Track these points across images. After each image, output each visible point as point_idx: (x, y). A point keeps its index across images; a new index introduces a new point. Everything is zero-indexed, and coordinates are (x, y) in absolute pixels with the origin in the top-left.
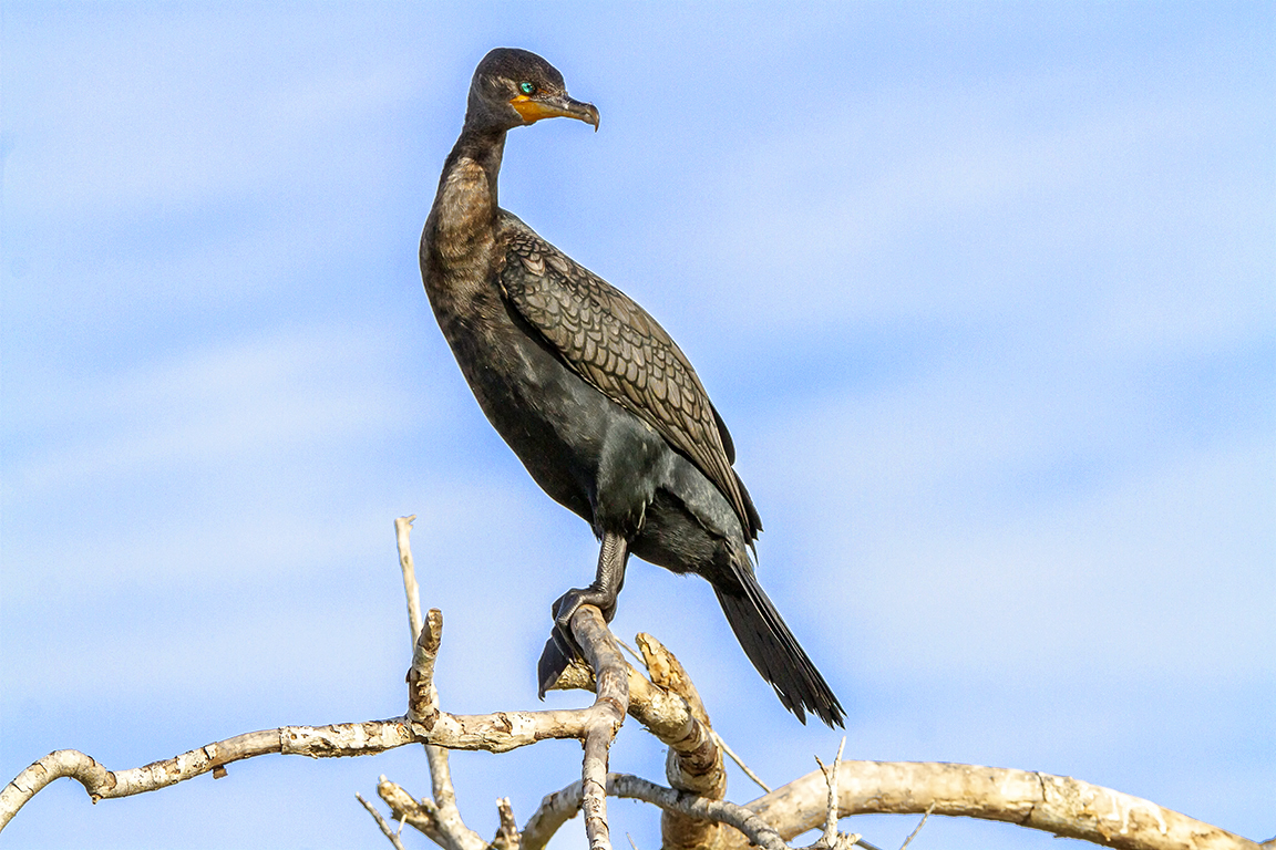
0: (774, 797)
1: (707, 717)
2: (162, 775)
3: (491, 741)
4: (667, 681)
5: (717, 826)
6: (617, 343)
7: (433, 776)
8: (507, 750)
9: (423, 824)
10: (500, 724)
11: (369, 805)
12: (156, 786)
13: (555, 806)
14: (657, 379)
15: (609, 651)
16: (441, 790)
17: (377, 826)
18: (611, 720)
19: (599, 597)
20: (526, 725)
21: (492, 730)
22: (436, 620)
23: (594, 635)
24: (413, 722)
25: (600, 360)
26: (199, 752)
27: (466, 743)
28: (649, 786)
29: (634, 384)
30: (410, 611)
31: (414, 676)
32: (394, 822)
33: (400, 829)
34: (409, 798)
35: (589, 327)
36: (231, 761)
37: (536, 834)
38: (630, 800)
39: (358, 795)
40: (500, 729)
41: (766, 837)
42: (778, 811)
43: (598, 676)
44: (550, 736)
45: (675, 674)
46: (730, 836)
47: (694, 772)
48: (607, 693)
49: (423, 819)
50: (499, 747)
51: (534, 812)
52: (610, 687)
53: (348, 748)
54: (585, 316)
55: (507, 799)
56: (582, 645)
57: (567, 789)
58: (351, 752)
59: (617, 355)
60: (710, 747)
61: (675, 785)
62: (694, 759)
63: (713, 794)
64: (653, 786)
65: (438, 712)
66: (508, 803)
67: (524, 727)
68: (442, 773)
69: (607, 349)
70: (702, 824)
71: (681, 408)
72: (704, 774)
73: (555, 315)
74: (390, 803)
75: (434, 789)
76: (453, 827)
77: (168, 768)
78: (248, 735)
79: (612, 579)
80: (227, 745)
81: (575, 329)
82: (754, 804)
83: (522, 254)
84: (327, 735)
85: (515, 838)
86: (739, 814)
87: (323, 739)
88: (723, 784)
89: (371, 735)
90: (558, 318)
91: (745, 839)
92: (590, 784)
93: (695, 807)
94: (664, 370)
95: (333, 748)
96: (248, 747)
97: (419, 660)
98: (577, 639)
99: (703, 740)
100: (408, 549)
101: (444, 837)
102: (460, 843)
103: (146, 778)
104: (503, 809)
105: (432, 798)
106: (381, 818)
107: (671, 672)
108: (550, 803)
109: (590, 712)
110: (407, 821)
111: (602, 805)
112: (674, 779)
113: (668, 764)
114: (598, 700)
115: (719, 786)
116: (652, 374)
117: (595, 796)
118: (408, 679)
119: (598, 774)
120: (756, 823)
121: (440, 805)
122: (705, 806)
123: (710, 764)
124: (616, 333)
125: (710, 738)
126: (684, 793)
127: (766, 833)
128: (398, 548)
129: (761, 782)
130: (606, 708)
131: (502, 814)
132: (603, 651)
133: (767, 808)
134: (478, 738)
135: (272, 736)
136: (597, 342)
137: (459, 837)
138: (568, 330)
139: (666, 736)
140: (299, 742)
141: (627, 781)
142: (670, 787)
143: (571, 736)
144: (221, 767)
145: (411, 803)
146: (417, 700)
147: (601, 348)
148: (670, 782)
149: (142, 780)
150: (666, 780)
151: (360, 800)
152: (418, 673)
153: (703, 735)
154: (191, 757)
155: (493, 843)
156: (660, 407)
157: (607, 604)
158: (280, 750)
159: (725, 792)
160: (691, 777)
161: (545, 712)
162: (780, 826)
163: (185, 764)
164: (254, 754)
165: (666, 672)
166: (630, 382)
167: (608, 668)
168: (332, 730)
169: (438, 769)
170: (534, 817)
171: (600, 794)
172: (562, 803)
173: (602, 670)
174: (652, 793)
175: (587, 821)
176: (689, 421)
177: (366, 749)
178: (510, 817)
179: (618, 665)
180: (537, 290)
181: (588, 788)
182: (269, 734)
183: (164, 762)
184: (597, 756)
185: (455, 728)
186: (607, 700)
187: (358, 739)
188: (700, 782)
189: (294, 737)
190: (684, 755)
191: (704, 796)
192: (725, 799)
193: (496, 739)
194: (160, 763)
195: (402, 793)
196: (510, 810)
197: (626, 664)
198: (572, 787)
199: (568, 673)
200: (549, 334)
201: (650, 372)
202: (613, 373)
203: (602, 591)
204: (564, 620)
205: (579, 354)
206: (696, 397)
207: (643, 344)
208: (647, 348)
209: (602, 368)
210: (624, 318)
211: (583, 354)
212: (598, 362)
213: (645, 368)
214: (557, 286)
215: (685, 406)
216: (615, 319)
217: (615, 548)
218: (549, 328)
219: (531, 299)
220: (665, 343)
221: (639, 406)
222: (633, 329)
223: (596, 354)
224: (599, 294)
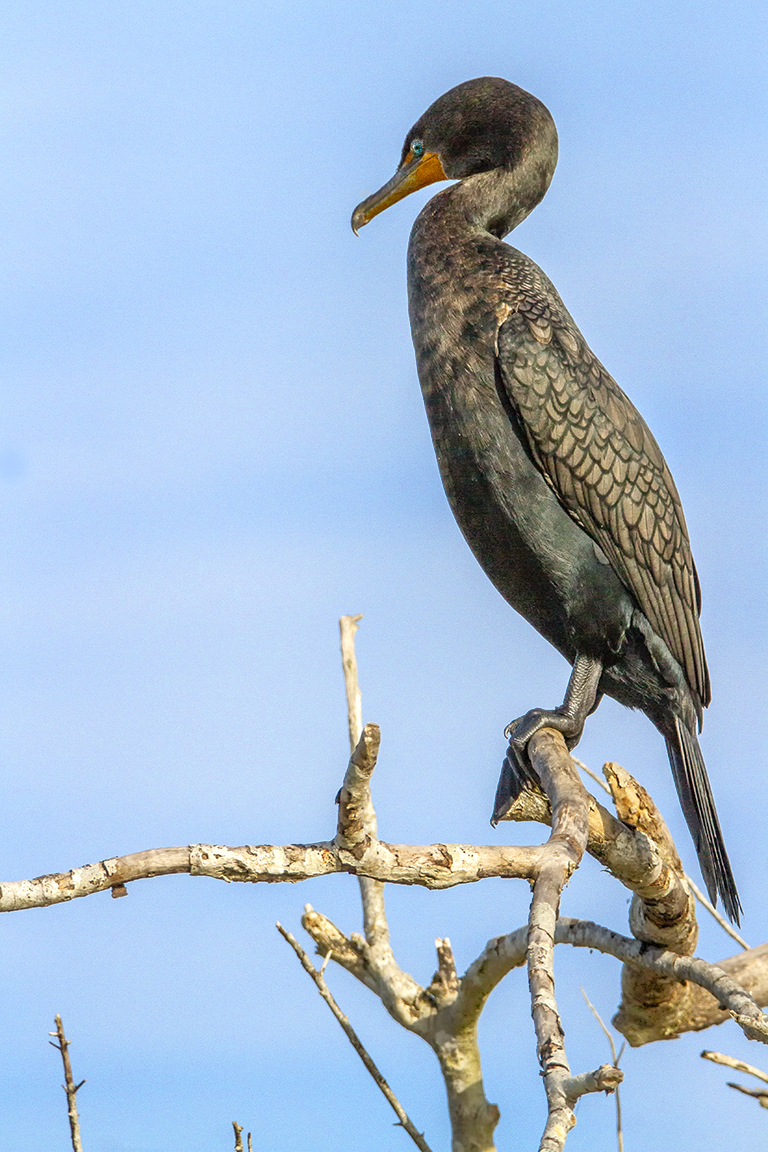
0: (753, 955)
1: (679, 863)
2: (53, 889)
3: (428, 875)
4: (635, 817)
5: (684, 984)
6: (601, 448)
7: (365, 909)
8: (445, 887)
9: (350, 962)
10: (438, 856)
11: (291, 937)
12: (47, 902)
13: (501, 951)
14: (633, 501)
15: (569, 781)
16: (373, 926)
17: (299, 961)
18: (566, 860)
19: (564, 722)
20: (469, 860)
21: (430, 863)
22: (372, 736)
23: (554, 762)
24: (341, 849)
25: (574, 461)
26: (96, 867)
27: (400, 876)
28: (609, 935)
29: (603, 498)
30: (350, 721)
31: (344, 797)
32: (319, 957)
33: (324, 966)
34: (336, 933)
35: (575, 421)
36: (132, 879)
37: (477, 981)
38: (587, 949)
39: (279, 924)
40: (438, 863)
41: (740, 1000)
42: (756, 972)
43: (555, 810)
44: (495, 874)
45: (645, 811)
46: (699, 997)
47: (662, 923)
48: (563, 830)
49: (351, 957)
50: (436, 883)
51: (477, 957)
52: (567, 823)
53: (266, 873)
54: (575, 407)
55: (447, 940)
56: (540, 774)
57: (515, 933)
58: (270, 878)
59: (595, 461)
60: (680, 895)
61: (639, 936)
62: (661, 908)
63: (682, 949)
64: (613, 935)
65: (369, 839)
66: (449, 945)
67: (466, 861)
68: (376, 906)
69: (586, 450)
70: (668, 981)
71: (651, 542)
72: (672, 926)
73: (541, 396)
74: (315, 937)
75: (366, 924)
76: (385, 967)
77: (62, 883)
78: (153, 852)
79: (581, 705)
80: (130, 862)
81: (558, 418)
82: (729, 962)
83: (529, 315)
84: (242, 856)
85: (454, 984)
86: (709, 973)
87: (238, 862)
88: (695, 936)
89: (293, 860)
90: (542, 401)
91: (717, 1003)
92: (536, 932)
93: (659, 961)
94: (645, 494)
95: (248, 872)
96: (153, 865)
97: (351, 779)
98: (535, 766)
99: (671, 886)
100: (352, 652)
101: (375, 980)
102: (392, 986)
103: (36, 893)
104: (442, 951)
105: (363, 933)
106: (303, 953)
107: (641, 808)
108: (496, 947)
109: (542, 850)
110: (332, 957)
111: (548, 956)
112: (637, 929)
113: (632, 911)
114: (552, 837)
115: (689, 940)
116: (629, 495)
117: (541, 945)
118: (338, 800)
119: (546, 921)
120: (729, 984)
121: (371, 942)
122: (671, 961)
123: (679, 916)
124: (604, 436)
125: (681, 886)
126: (648, 945)
127: (739, 996)
128: (341, 650)
129: (738, 938)
130: (561, 847)
131: (441, 957)
132: (562, 781)
133: (743, 967)
134: (413, 871)
135: (180, 854)
136: (577, 440)
137: (391, 979)
138: (549, 416)
139: (630, 880)
140: (211, 863)
141: (583, 928)
142: (633, 937)
143: (519, 876)
144: (121, 885)
145: (338, 937)
146: (347, 824)
147: (580, 447)
148: (632, 931)
149: (31, 894)
150: (629, 930)
151: (280, 930)
152: (350, 794)
153: (672, 881)
154: (88, 871)
155: (429, 989)
156: (625, 534)
157: (572, 733)
158: (189, 871)
159: (695, 947)
160: (656, 928)
161: (491, 848)
162: (757, 988)
163: (80, 879)
164: (160, 873)
165: (635, 808)
166: (598, 495)
167: (567, 800)
168: (249, 852)
169: (372, 901)
170: (477, 961)
171: (546, 944)
172: (509, 949)
173: (560, 803)
174: (611, 943)
175: (530, 972)
176: (656, 560)
177: (286, 876)
178: (450, 961)
179: (578, 798)
180: (530, 363)
181: (534, 936)
182: (177, 852)
183: (57, 875)
184: (547, 900)
185: (388, 858)
186: (563, 837)
187: (278, 863)
188: (665, 935)
189: (206, 856)
190: (650, 902)
191: (670, 951)
192: (694, 955)
193: (432, 872)
194: (53, 876)
195: (329, 926)
196: (450, 952)
197: (589, 797)
198: (521, 931)
199: (522, 802)
200: (526, 415)
201: (627, 491)
202: (582, 479)
203: (569, 717)
204: (521, 741)
205: (552, 446)
206: (674, 535)
207: (629, 460)
208: (634, 466)
209: (572, 470)
210: (618, 423)
211: (556, 449)
212: (570, 462)
213: (623, 484)
214: (555, 366)
215: (656, 540)
216: (608, 420)
217: (588, 672)
218: (530, 409)
219: (518, 371)
220: (657, 464)
221: (597, 524)
222: (624, 438)
223: (572, 452)
224: (597, 388)
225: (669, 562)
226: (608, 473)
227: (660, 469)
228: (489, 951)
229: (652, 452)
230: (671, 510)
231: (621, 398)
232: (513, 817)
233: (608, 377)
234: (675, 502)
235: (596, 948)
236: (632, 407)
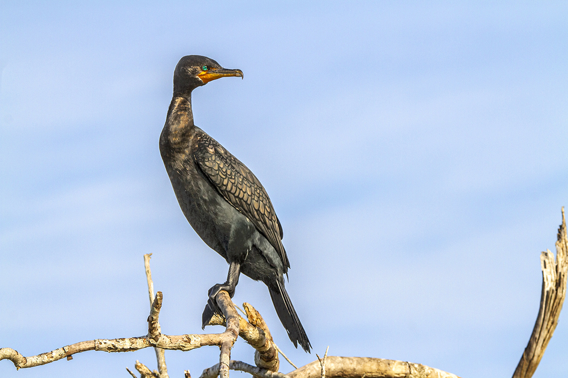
0: (299, 371)
1: (272, 338)
2: (46, 359)
3: (182, 346)
4: (255, 322)
6: (241, 185)
7: (158, 361)
8: (188, 350)
10: (186, 339)
11: (132, 372)
12: (43, 363)
13: (208, 374)
14: (256, 201)
15: (231, 309)
16: (161, 366)
18: (232, 338)
19: (228, 288)
20: (197, 340)
21: (183, 342)
22: (160, 296)
23: (226, 303)
24: (150, 338)
26: (61, 349)
27: (172, 347)
28: (247, 366)
29: (246, 202)
30: (150, 293)
31: (150, 319)
34: (148, 370)
35: (230, 177)
36: (75, 353)
38: (240, 371)
39: (127, 368)
40: (186, 341)
43: (227, 320)
44: (206, 344)
45: (259, 320)
47: (266, 360)
48: (230, 327)
50: (186, 349)
52: (232, 324)
53: (123, 348)
54: (229, 172)
55: (189, 371)
57: (213, 367)
58: (124, 350)
59: (240, 190)
60: (273, 350)
61: (258, 365)
62: (266, 355)
63: (274, 369)
64: (249, 365)
65: (160, 334)
66: (189, 372)
67: (195, 341)
68: (162, 360)
69: (236, 186)
71: (264, 214)
72: (270, 361)
73: (217, 170)
74: (140, 372)
75: (159, 366)
77: (49, 356)
78: (81, 343)
79: (233, 280)
80: (73, 347)
81: (224, 177)
82: (291, 373)
83: (205, 145)
84: (114, 343)
87: (113, 345)
88: (278, 365)
89: (133, 343)
90: (217, 172)
92: (223, 365)
93: (266, 374)
94: (259, 197)
95: (117, 348)
96: (82, 348)
97: (153, 312)
98: (219, 304)
99: (270, 347)
100: (149, 267)
103: (39, 360)
104: (187, 375)
105: (158, 370)
107: (257, 319)
108: (206, 372)
109: (223, 334)
111: (227, 373)
112: (258, 363)
113: (255, 357)
114: (227, 330)
115: (276, 366)
116: (254, 199)
117: (225, 369)
118: (148, 320)
119: (226, 361)
121: (161, 373)
122: (270, 374)
123: (273, 357)
124: (241, 180)
125: (273, 346)
126: (262, 368)
128: (145, 267)
129: (294, 365)
130: (230, 333)
132: (229, 310)
133: (296, 375)
134: (177, 345)
135: (92, 343)
136: (232, 183)
138: (221, 177)
139: (254, 345)
140: (103, 345)
141: (238, 364)
142: (256, 366)
143: (215, 344)
144: (70, 356)
145: (149, 372)
146: (152, 329)
147: (234, 186)
148: (256, 364)
149: (37, 361)
151: (128, 370)
152: (152, 318)
153: (270, 345)
154: (58, 351)
156: (255, 213)
157: (231, 291)
158: (95, 349)
159: (279, 368)
160: (264, 362)
161: (205, 335)
163: (55, 354)
164: (84, 350)
165: (255, 319)
166: (244, 201)
167: (231, 317)
168: (116, 341)
169: (160, 358)
171: (227, 369)
172: (211, 372)
173: (229, 317)
174: (248, 368)
176: (267, 220)
177: (130, 349)
179: (235, 315)
180: (210, 159)
181: (222, 366)
182: (90, 343)
183: (47, 353)
184: (226, 353)
185: (168, 340)
186: (231, 330)
187: (127, 345)
188: (268, 364)
189: (101, 343)
190: (262, 353)
191: (270, 370)
192: (279, 371)
193: (184, 345)
194: (45, 354)
195: (145, 368)
196: (190, 375)
197: (239, 315)
198: (215, 366)
199: (214, 319)
200: (213, 178)
201: (253, 198)
202: (238, 197)
203: (229, 285)
204: (213, 296)
205: (224, 187)
206: (271, 210)
207: (251, 186)
208: (253, 188)
209: (234, 194)
210: (244, 175)
211: (226, 188)
212: (232, 192)
213: (251, 196)
214: (218, 159)
215: (266, 213)
216: (241, 175)
217: (235, 268)
218: (213, 176)
219: (207, 163)
220: (260, 186)
221: (246, 212)
222: (247, 180)
223: (232, 188)
224: (235, 164)
225: (271, 220)
226: (246, 192)
227: (261, 188)
228: (204, 374)
229: (257, 182)
230: (268, 201)
231: (242, 165)
232: (211, 324)
233: (236, 159)
234: (268, 198)
235: (243, 370)
236: (247, 168)
